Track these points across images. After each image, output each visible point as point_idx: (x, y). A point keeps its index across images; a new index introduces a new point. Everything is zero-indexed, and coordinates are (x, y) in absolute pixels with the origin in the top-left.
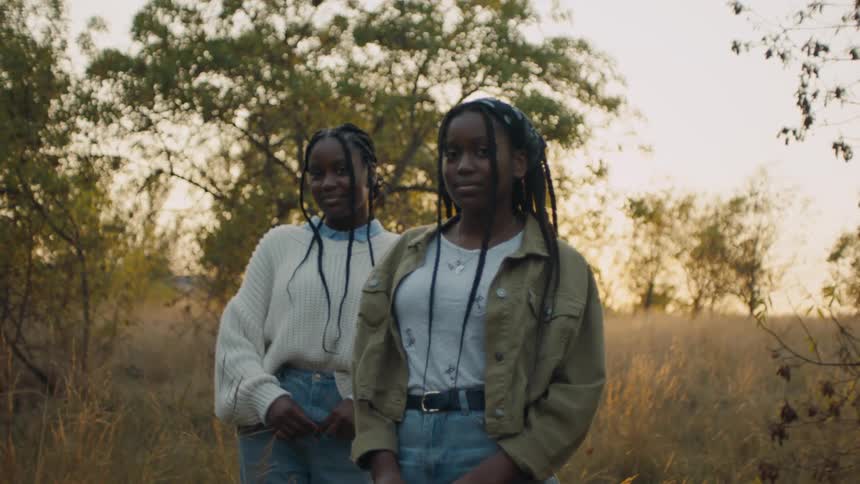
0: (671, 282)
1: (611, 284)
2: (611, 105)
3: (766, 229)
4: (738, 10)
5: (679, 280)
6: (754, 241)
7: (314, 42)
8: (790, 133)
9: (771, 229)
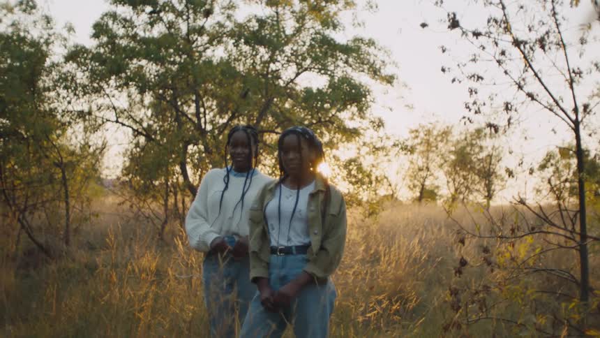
0: (436, 183)
1: (396, 185)
2: (389, 80)
3: (498, 148)
4: (444, 51)
5: (442, 182)
6: (490, 156)
7: (206, 38)
8: (467, 119)
9: (500, 149)
